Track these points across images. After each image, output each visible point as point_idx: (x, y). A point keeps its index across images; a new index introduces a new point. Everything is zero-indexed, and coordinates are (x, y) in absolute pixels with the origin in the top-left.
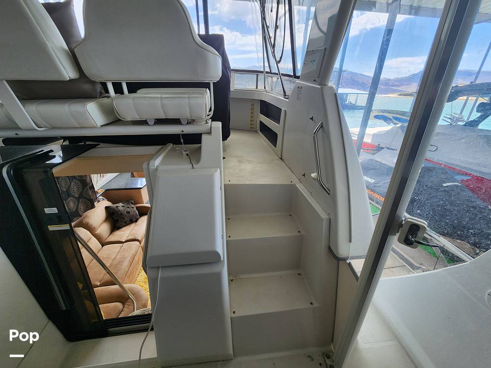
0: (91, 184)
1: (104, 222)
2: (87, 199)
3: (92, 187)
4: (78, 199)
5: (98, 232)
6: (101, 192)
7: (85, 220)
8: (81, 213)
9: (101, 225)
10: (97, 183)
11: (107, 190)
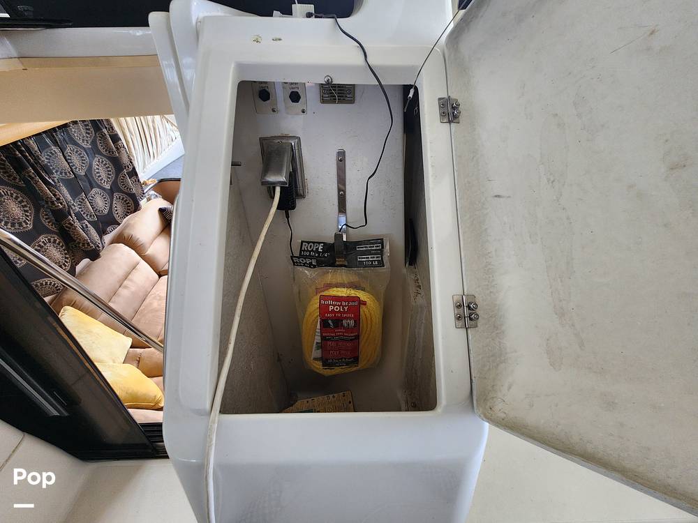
0: (131, 167)
1: (159, 235)
2: (126, 194)
3: (134, 173)
4: (111, 192)
5: (150, 251)
6: (152, 183)
7: (128, 232)
8: (118, 219)
9: (154, 239)
10: (144, 167)
11: (161, 181)
